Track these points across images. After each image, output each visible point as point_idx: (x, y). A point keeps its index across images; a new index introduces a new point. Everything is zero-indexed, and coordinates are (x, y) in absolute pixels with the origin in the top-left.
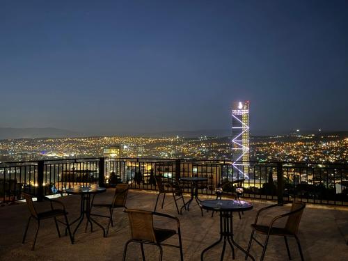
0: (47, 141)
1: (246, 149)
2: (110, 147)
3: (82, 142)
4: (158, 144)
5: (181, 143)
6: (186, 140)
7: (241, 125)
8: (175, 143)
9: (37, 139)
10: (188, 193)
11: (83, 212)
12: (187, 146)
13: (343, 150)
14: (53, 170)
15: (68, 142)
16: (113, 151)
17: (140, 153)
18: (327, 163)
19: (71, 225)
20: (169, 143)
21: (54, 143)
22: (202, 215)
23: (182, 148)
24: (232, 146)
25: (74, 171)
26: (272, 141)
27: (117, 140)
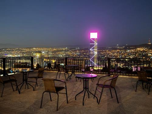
0: (7, 49)
1: (96, 53)
2: (36, 52)
3: (23, 50)
4: (58, 51)
5: (68, 51)
6: (70, 49)
7: (94, 43)
8: (65, 51)
9: (2, 49)
10: (71, 72)
11: (24, 80)
12: (71, 52)
13: (136, 53)
14: (10, 62)
15: (17, 50)
16: (37, 54)
17: (50, 55)
18: (130, 58)
19: (19, 86)
20: (63, 51)
21: (10, 51)
22: (76, 81)
23: (69, 53)
24: (90, 52)
25: (19, 63)
26: (107, 49)
27: (39, 49)
